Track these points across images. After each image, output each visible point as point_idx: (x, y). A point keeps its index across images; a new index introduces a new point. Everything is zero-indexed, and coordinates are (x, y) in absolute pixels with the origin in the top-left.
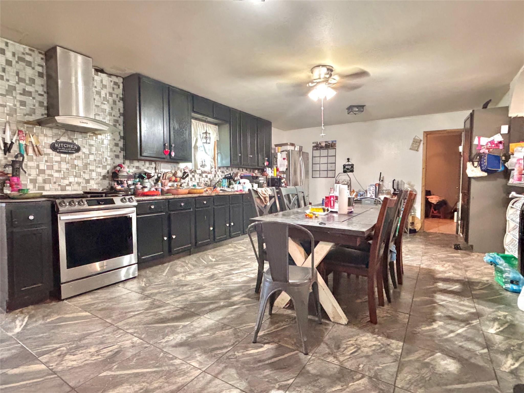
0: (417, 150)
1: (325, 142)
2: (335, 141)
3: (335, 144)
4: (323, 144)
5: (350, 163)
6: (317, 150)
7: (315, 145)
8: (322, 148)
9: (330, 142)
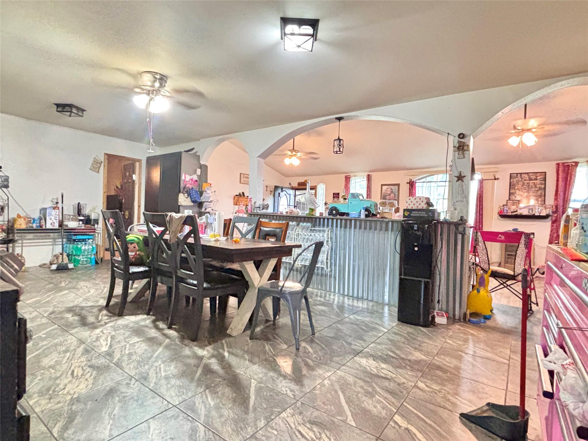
0: (98, 172)
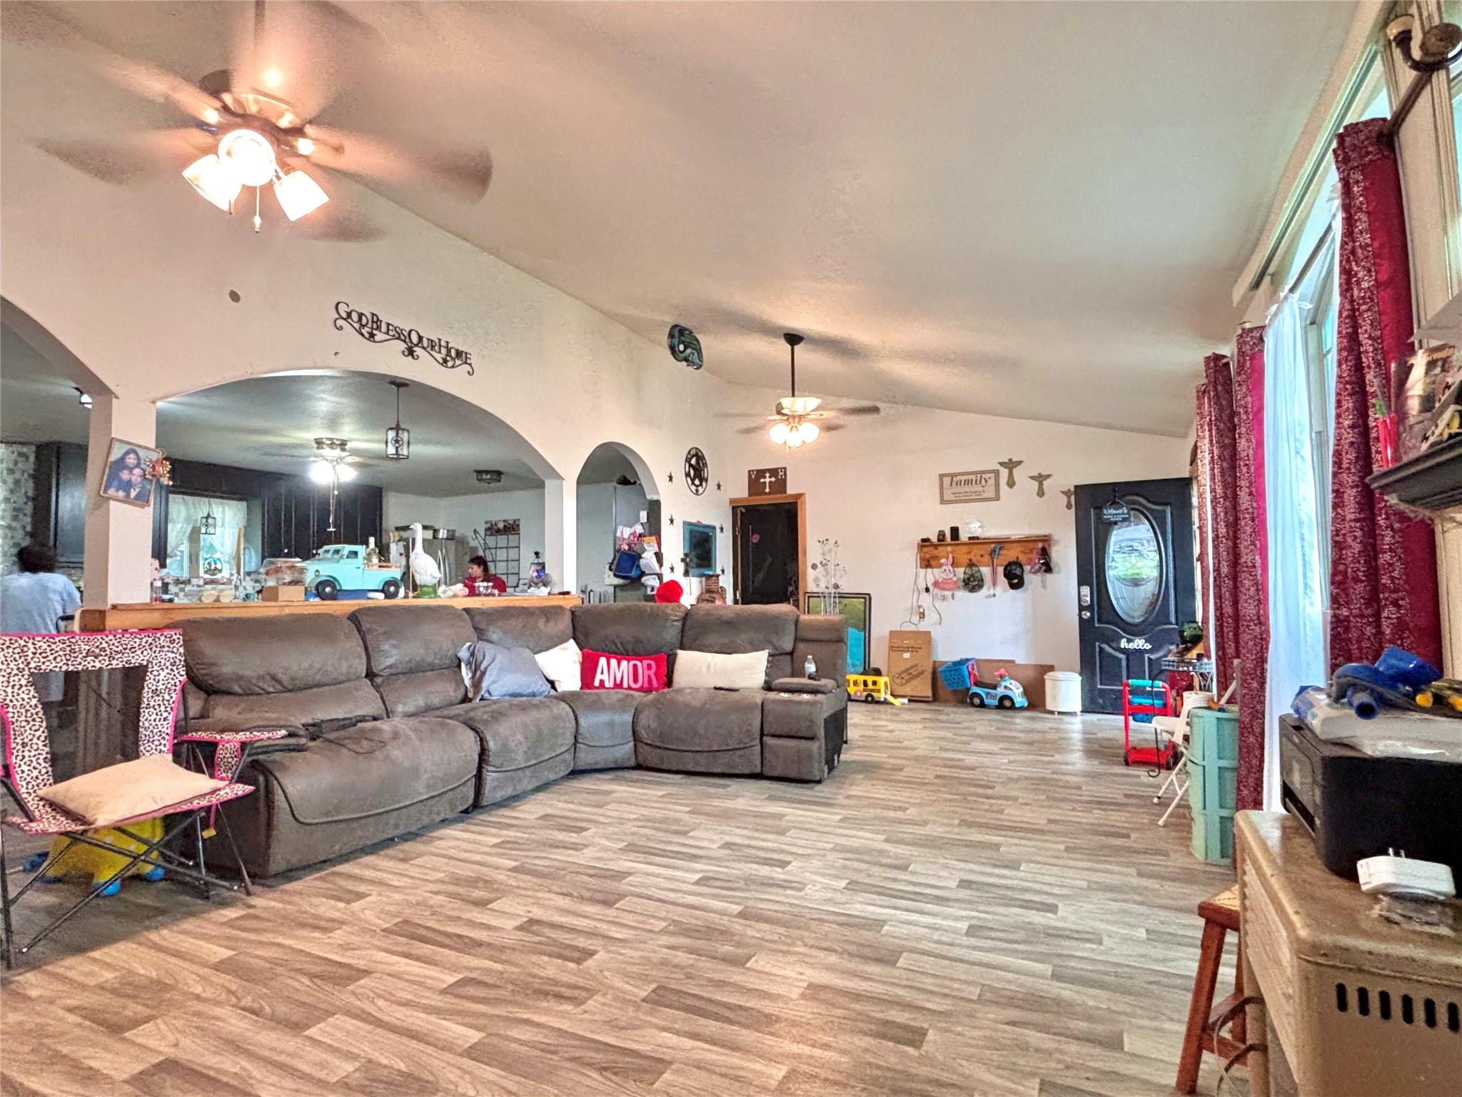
1: (505, 521)
2: (519, 520)
3: (518, 525)
4: (501, 525)
5: (540, 561)
6: (491, 535)
7: (489, 525)
8: (498, 532)
9: (511, 522)
